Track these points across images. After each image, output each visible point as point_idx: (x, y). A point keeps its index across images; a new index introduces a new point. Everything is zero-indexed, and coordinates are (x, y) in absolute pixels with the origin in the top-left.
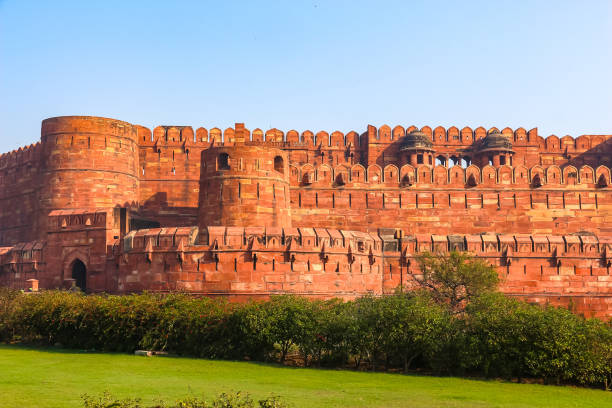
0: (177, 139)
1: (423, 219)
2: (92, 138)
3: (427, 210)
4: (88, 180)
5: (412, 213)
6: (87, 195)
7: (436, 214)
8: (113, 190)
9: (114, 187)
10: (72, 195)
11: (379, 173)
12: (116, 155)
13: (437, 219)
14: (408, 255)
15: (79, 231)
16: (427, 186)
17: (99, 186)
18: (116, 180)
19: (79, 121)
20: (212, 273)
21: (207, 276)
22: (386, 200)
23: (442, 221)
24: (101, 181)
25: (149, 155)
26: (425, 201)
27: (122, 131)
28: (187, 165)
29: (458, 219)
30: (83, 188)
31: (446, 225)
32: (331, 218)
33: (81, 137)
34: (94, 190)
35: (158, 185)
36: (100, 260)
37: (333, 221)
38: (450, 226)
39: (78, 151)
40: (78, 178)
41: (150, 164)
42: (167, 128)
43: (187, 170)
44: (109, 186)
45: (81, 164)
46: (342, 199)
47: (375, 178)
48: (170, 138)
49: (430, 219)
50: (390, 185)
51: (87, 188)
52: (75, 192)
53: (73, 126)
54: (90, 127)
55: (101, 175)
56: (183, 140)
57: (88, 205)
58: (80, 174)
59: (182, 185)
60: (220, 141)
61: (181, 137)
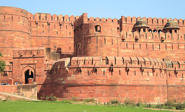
0: (45, 19)
1: (169, 55)
2: (14, 17)
3: (170, 51)
4: (12, 35)
5: (164, 52)
6: (12, 42)
7: (174, 53)
8: (22, 40)
9: (23, 38)
10: (6, 41)
11: (151, 35)
12: (23, 24)
13: (174, 55)
14: (176, 69)
15: (29, 58)
16: (170, 41)
17: (17, 38)
18: (24, 36)
19: (7, 9)
20: (110, 76)
21: (108, 78)
22: (154, 47)
23: (176, 56)
24: (18, 35)
25: (32, 25)
26: (169, 47)
27: (25, 14)
28: (49, 30)
29: (182, 55)
30: (10, 38)
31: (177, 57)
32: (133, 54)
33: (8, 16)
34: (15, 40)
35: (37, 38)
36: (40, 71)
37: (134, 55)
38: (179, 57)
39: (7, 22)
40: (8, 34)
41: (33, 29)
42: (40, 14)
43: (49, 32)
44: (21, 38)
45: (9, 28)
46: (137, 46)
47: (150, 38)
48: (41, 18)
49: (172, 55)
50: (156, 40)
52: (7, 40)
53: (5, 11)
54: (12, 11)
55: (18, 33)
56: (47, 19)
57: (13, 46)
58: (9, 32)
59: (47, 38)
60: (62, 20)
61: (46, 18)
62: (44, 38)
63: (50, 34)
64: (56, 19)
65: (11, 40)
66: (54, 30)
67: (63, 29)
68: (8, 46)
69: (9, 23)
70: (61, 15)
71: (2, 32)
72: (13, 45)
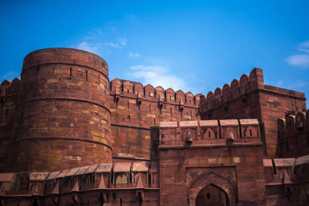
0: (131, 91)
2: (89, 72)
4: (86, 112)
6: (85, 127)
10: (72, 125)
12: (105, 92)
17: (95, 119)
18: (106, 116)
19: (78, 54)
24: (97, 114)
28: (139, 114)
30: (82, 119)
33: (79, 69)
34: (92, 123)
39: (76, 82)
40: (78, 108)
43: (140, 118)
44: (103, 122)
45: (81, 96)
48: (125, 90)
51: (85, 120)
52: (74, 122)
53: (72, 58)
54: (87, 61)
55: (96, 109)
56: (136, 93)
57: (87, 137)
58: (79, 105)
59: (135, 131)
60: (163, 97)
61: (134, 91)
62: (130, 130)
63: (142, 122)
64: (152, 95)
65: (83, 124)
66: (148, 115)
67: (165, 114)
68: (77, 136)
69: (80, 84)
70: (160, 87)
71: (65, 103)
72: (88, 135)
